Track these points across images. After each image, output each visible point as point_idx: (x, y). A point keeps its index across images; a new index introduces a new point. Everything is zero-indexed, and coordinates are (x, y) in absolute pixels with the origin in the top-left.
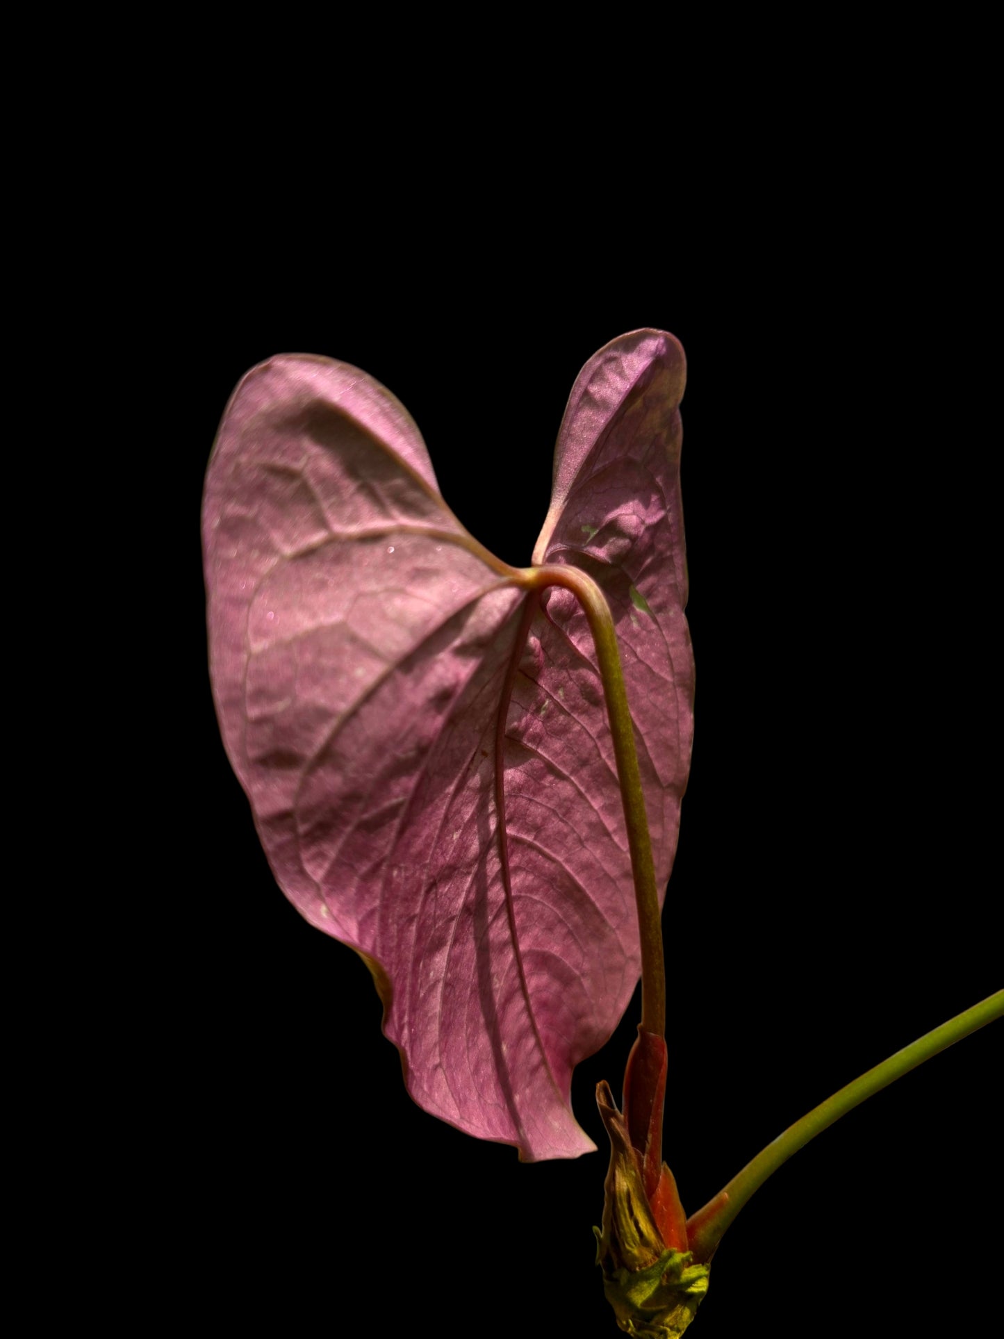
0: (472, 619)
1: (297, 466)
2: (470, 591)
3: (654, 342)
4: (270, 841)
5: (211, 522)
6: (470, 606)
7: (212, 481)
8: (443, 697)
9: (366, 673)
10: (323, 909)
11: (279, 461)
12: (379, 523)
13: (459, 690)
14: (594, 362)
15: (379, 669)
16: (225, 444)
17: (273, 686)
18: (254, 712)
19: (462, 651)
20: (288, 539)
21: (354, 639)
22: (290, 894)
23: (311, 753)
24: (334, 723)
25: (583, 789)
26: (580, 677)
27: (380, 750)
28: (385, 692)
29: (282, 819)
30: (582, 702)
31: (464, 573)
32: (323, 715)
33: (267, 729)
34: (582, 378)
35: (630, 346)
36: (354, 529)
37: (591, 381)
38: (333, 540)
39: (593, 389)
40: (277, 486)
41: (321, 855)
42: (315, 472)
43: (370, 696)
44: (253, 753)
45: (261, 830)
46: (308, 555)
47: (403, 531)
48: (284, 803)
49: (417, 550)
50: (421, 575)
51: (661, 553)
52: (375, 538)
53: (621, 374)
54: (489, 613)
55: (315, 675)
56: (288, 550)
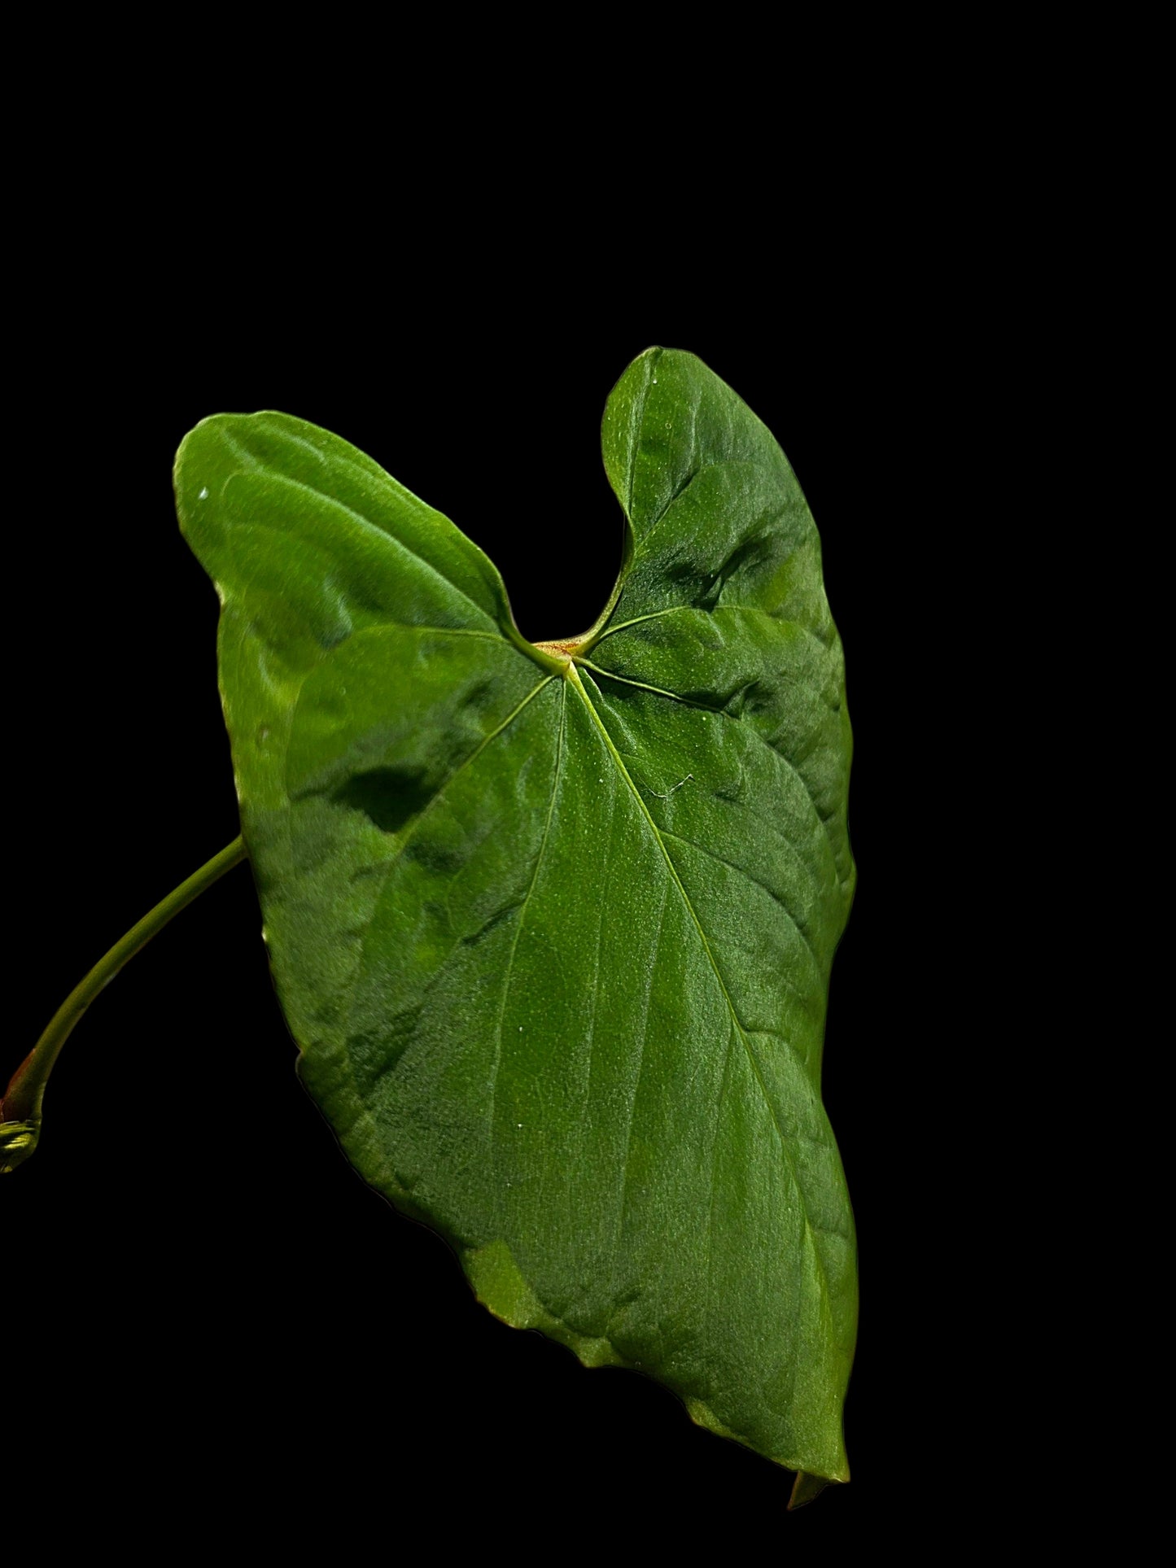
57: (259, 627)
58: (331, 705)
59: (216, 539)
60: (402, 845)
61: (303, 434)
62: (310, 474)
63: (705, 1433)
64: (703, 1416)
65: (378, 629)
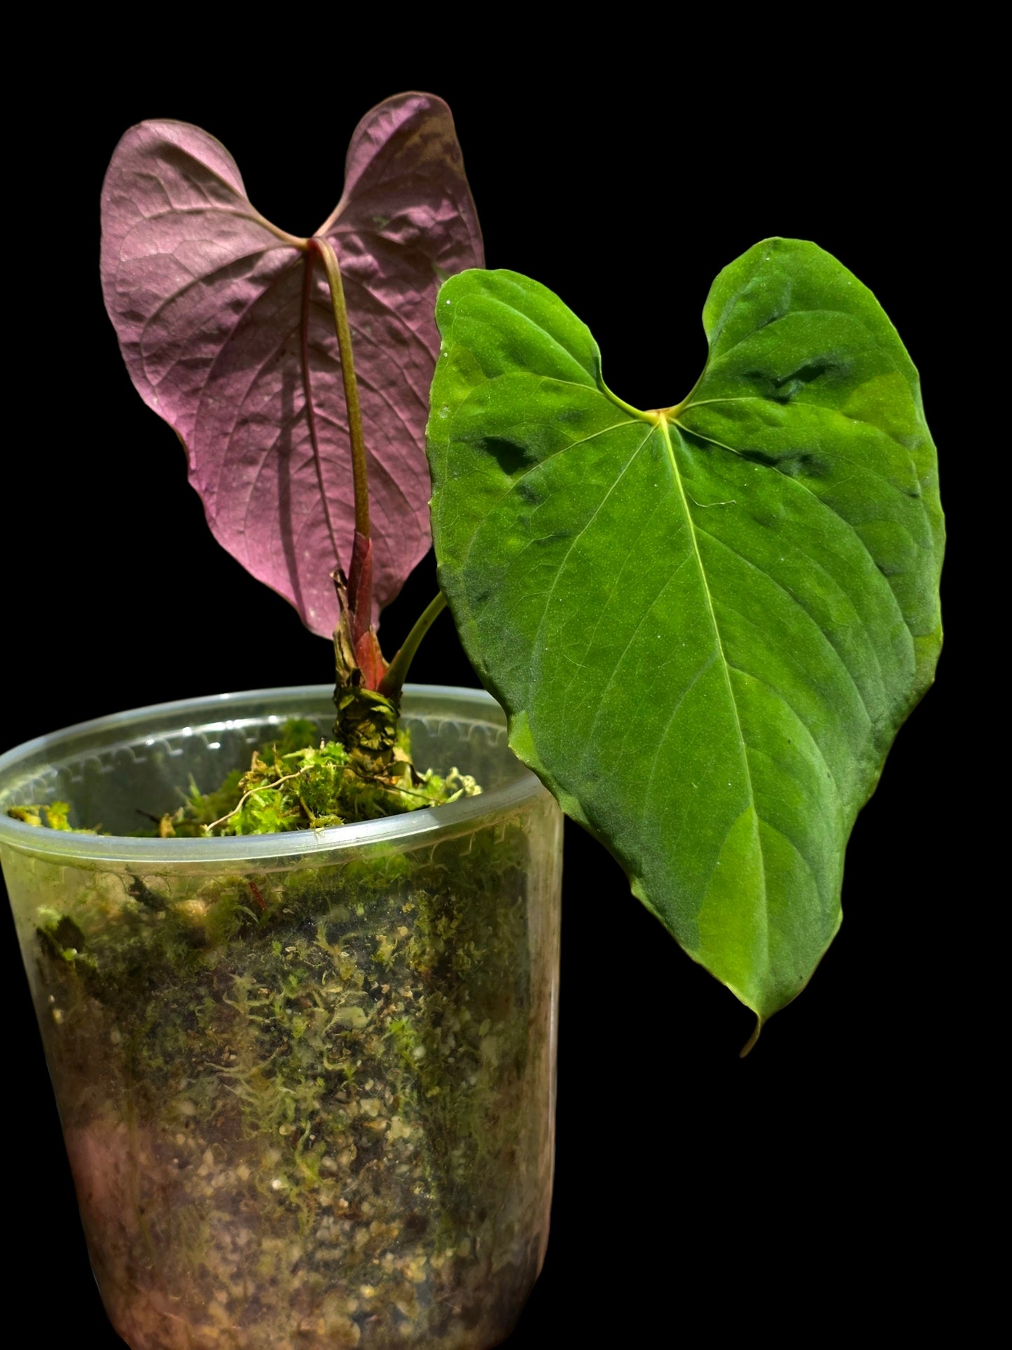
0: (260, 263)
1: (153, 174)
2: (260, 246)
3: (417, 100)
4: (127, 356)
5: (106, 197)
6: (258, 255)
7: (108, 180)
8: (237, 305)
9: (181, 281)
10: (155, 400)
11: (145, 171)
12: (201, 205)
13: (251, 303)
14: (371, 114)
15: (188, 279)
16: (116, 162)
17: (129, 278)
18: (120, 290)
19: (253, 280)
20: (148, 209)
21: (177, 263)
22: (138, 387)
23: (148, 315)
24: (161, 303)
25: (391, 402)
26: (385, 322)
27: (190, 323)
28: (193, 293)
29: (133, 346)
30: (388, 339)
31: (253, 235)
32: (156, 297)
33: (126, 299)
34: (362, 125)
35: (398, 104)
36: (185, 207)
37: (370, 126)
38: (173, 212)
39: (371, 131)
40: (142, 183)
41: (157, 372)
42: (164, 179)
43: (183, 292)
44: (119, 310)
45: (122, 349)
46: (158, 218)
47: (215, 210)
48: (135, 338)
49: (224, 221)
50: (224, 235)
51: (459, 243)
52: (199, 212)
53: (390, 122)
54: (270, 260)
55: (152, 277)
56: (147, 215)
57: (456, 362)
58: (481, 402)
59: (448, 321)
60: (514, 484)
61: (518, 281)
62: (513, 300)
63: (636, 902)
64: (637, 890)
65: (519, 373)
